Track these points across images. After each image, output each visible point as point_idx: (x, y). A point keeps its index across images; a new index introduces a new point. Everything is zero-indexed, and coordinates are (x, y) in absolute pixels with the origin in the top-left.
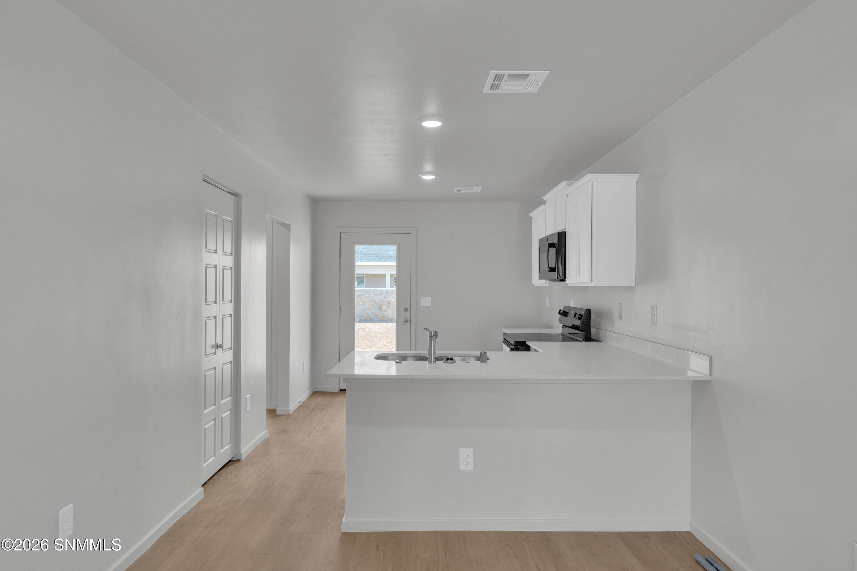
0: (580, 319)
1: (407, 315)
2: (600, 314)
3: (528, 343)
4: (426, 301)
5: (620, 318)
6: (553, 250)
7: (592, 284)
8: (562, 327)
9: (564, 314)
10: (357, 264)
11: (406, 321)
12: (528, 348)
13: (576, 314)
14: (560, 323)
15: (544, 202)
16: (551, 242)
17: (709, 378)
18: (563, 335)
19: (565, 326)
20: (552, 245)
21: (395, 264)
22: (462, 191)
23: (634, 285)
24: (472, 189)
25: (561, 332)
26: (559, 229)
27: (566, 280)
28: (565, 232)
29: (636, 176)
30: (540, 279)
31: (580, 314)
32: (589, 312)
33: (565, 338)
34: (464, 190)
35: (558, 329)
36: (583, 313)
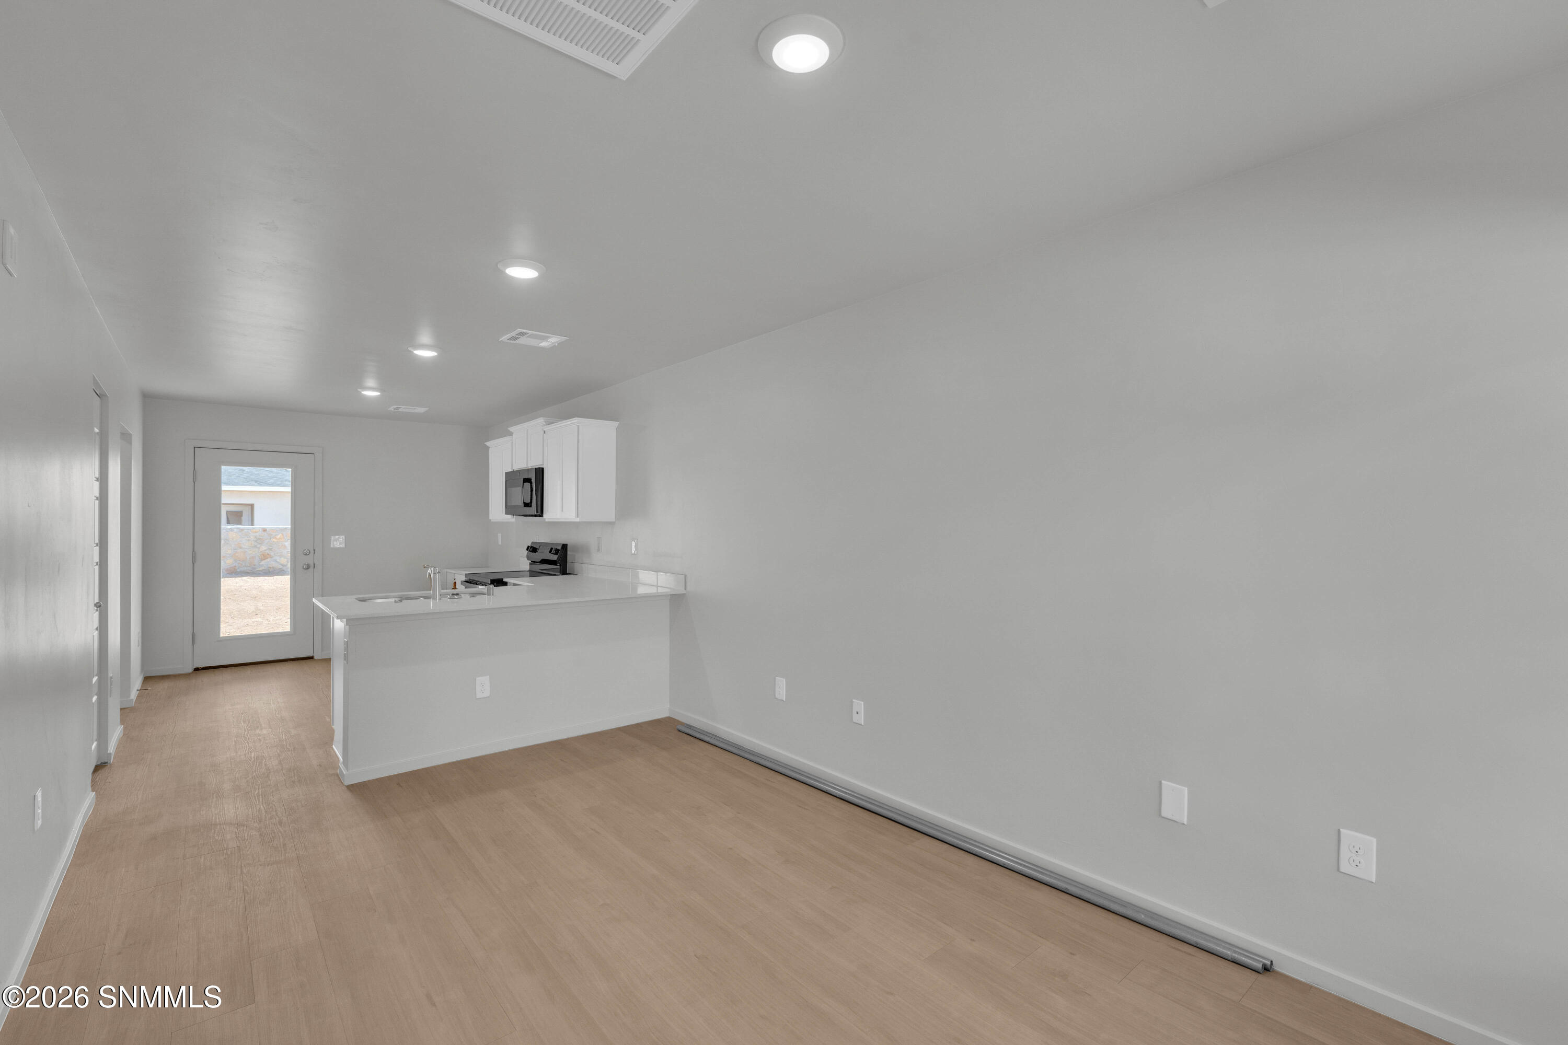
0: (556, 554)
1: (309, 560)
2: (577, 548)
3: (505, 580)
4: (338, 542)
5: (599, 550)
6: (527, 485)
7: (578, 520)
8: (530, 564)
9: (533, 549)
10: (224, 488)
11: (308, 567)
12: (505, 584)
13: (552, 549)
14: (528, 560)
15: (511, 434)
16: (526, 477)
17: (684, 592)
18: (530, 571)
19: (533, 563)
20: (527, 480)
21: (289, 489)
22: (400, 410)
23: (613, 520)
24: (414, 409)
25: (528, 569)
26: (534, 463)
27: (544, 515)
28: (543, 469)
29: (616, 424)
30: (506, 513)
31: (557, 549)
32: (565, 547)
33: (533, 573)
34: (404, 409)
35: (525, 565)
36: (559, 548)
